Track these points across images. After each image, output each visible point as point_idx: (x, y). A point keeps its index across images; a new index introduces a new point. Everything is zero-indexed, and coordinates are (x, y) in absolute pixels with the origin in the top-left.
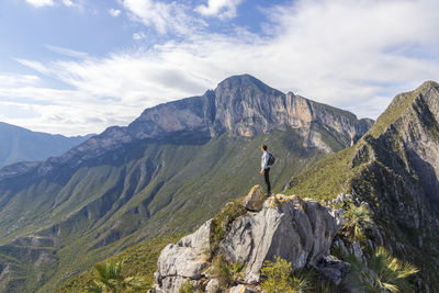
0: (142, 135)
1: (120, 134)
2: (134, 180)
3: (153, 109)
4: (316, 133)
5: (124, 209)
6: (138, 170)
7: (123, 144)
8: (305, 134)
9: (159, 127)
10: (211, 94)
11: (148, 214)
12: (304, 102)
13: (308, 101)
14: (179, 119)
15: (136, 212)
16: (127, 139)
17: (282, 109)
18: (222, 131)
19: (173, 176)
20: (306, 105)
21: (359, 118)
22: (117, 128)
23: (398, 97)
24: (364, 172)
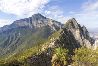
0: (13, 27)
1: (7, 27)
2: (12, 38)
3: (16, 21)
4: (54, 27)
5: (10, 45)
6: (13, 36)
7: (9, 30)
8: (51, 27)
9: (18, 25)
10: (30, 18)
11: (17, 46)
12: (51, 20)
13: (52, 20)
14: (23, 24)
15: (14, 46)
16: (10, 28)
17: (47, 22)
18: (33, 26)
19: (22, 37)
20: (52, 21)
21: (62, 24)
22: (7, 26)
23: (68, 20)
24: (61, 35)
